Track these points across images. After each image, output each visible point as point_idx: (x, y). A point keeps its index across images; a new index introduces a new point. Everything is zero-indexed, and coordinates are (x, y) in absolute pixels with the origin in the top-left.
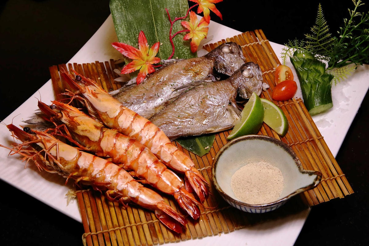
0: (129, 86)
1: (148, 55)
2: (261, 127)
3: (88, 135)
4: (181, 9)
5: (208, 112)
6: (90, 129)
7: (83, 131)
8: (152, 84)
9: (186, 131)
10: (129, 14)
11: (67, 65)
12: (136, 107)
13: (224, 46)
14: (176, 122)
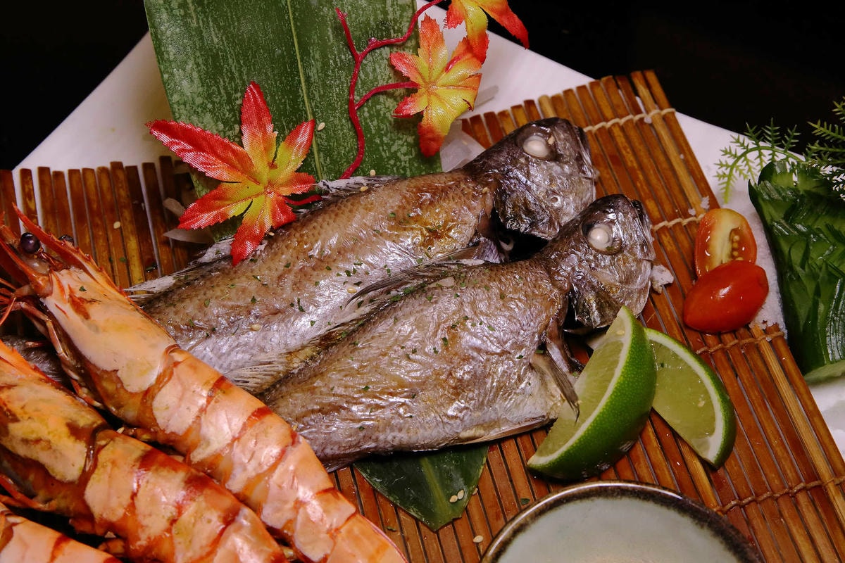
0: (206, 264)
1: (272, 165)
2: (644, 429)
3: (44, 457)
4: (390, 9)
5: (466, 377)
6: (50, 437)
7: (26, 441)
8: (284, 264)
9: (390, 438)
10: (211, 24)
11: (16, 173)
12: (224, 344)
13: (530, 134)
14: (354, 408)
